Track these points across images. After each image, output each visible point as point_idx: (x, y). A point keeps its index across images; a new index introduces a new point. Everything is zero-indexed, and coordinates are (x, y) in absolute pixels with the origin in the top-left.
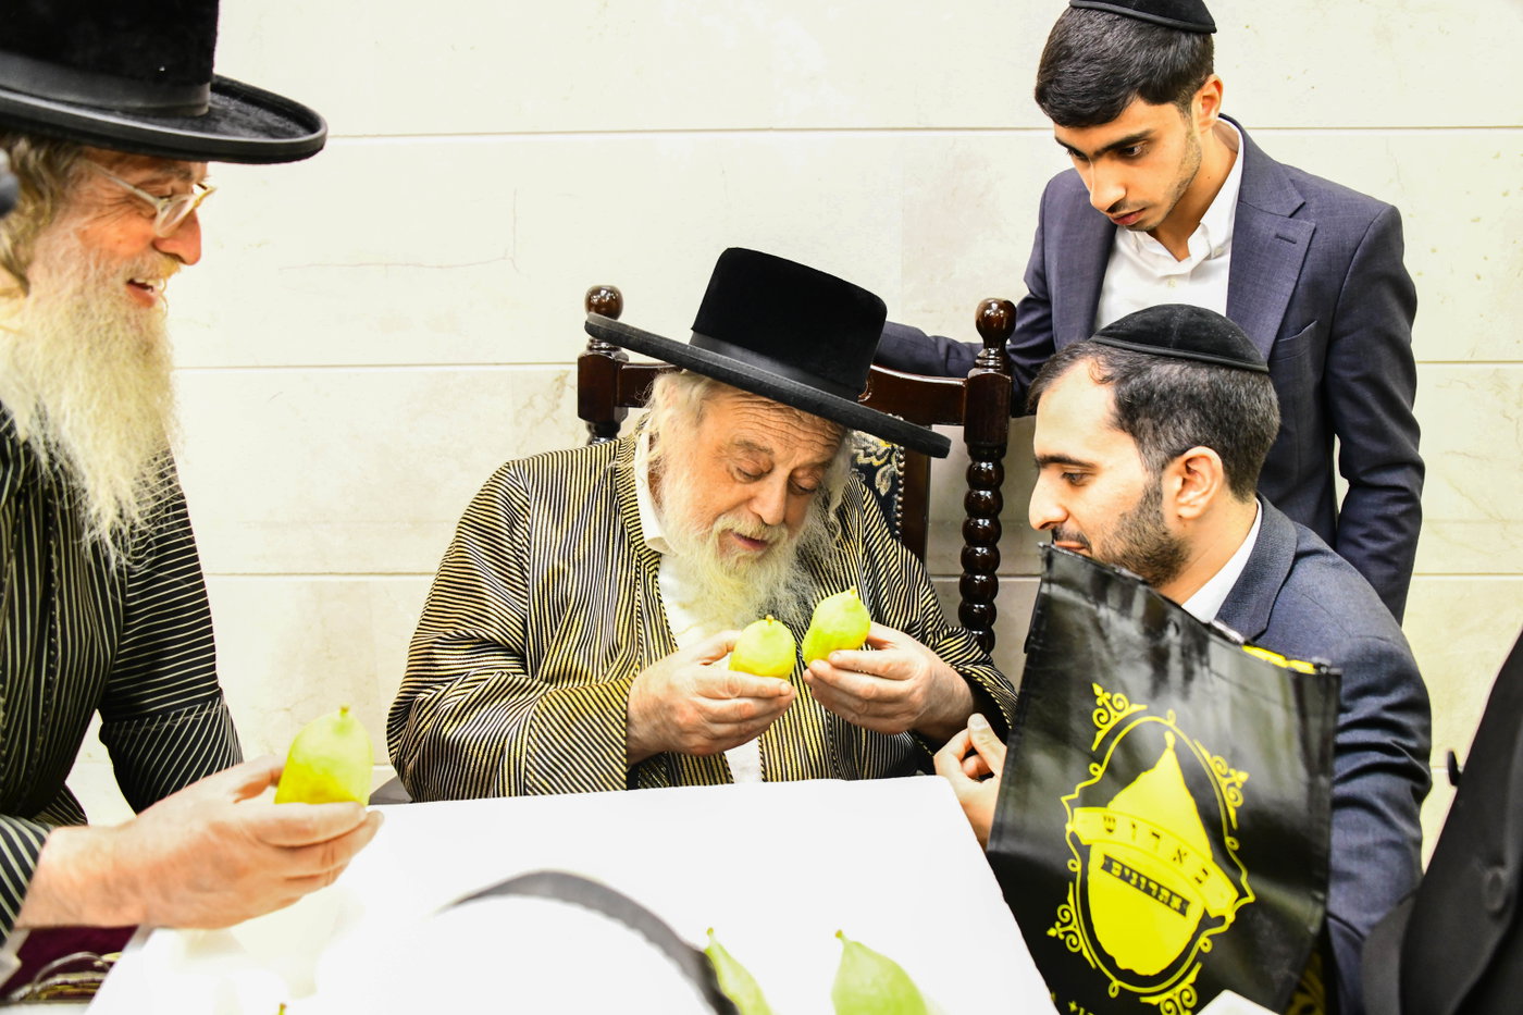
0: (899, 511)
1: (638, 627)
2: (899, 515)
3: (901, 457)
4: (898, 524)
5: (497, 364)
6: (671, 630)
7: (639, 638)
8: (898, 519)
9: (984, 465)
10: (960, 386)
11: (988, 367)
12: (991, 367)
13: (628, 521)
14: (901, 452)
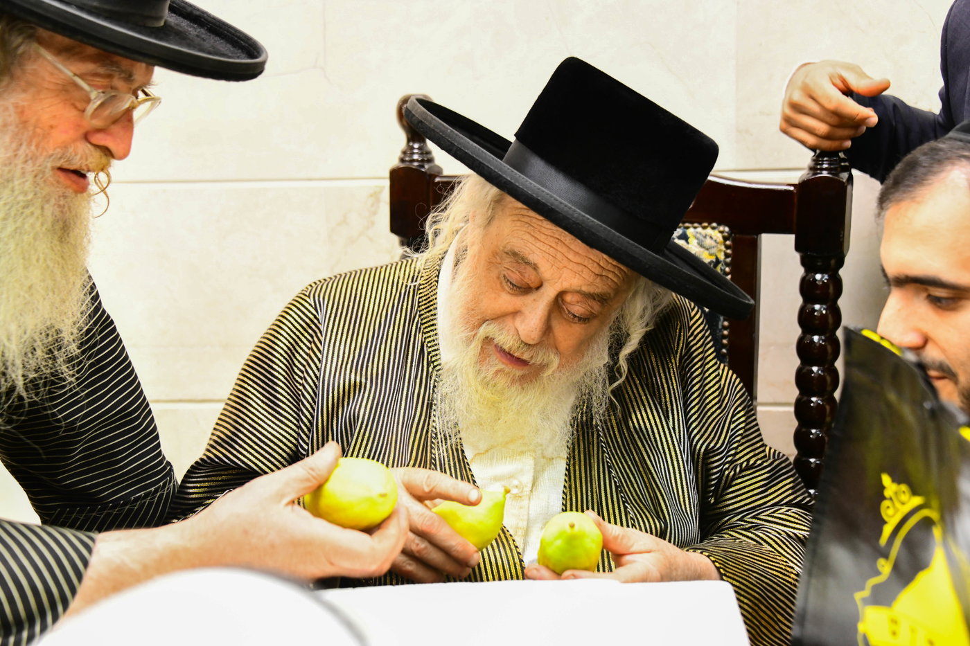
0: (725, 328)
1: (432, 448)
2: (726, 332)
3: (727, 269)
4: (725, 341)
5: (310, 180)
6: (466, 454)
7: (431, 458)
8: (724, 337)
9: (818, 277)
10: (790, 191)
11: (822, 169)
12: (826, 169)
13: (428, 340)
14: (727, 265)
